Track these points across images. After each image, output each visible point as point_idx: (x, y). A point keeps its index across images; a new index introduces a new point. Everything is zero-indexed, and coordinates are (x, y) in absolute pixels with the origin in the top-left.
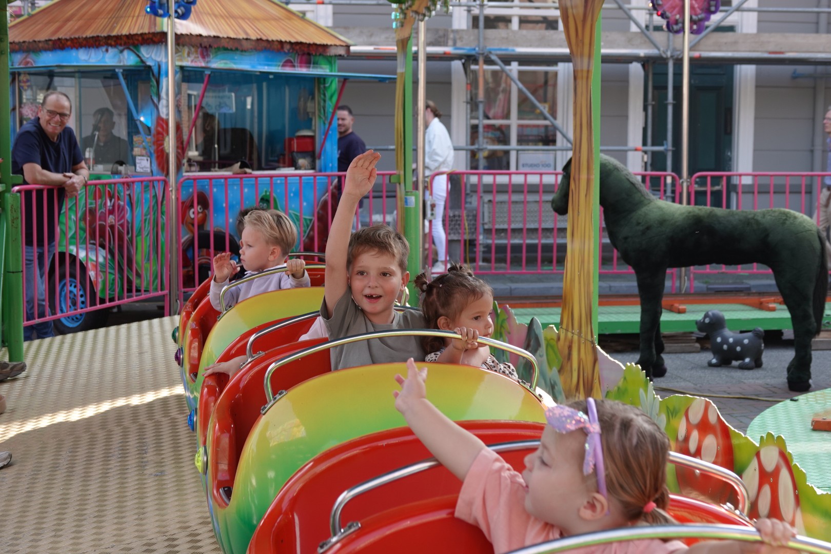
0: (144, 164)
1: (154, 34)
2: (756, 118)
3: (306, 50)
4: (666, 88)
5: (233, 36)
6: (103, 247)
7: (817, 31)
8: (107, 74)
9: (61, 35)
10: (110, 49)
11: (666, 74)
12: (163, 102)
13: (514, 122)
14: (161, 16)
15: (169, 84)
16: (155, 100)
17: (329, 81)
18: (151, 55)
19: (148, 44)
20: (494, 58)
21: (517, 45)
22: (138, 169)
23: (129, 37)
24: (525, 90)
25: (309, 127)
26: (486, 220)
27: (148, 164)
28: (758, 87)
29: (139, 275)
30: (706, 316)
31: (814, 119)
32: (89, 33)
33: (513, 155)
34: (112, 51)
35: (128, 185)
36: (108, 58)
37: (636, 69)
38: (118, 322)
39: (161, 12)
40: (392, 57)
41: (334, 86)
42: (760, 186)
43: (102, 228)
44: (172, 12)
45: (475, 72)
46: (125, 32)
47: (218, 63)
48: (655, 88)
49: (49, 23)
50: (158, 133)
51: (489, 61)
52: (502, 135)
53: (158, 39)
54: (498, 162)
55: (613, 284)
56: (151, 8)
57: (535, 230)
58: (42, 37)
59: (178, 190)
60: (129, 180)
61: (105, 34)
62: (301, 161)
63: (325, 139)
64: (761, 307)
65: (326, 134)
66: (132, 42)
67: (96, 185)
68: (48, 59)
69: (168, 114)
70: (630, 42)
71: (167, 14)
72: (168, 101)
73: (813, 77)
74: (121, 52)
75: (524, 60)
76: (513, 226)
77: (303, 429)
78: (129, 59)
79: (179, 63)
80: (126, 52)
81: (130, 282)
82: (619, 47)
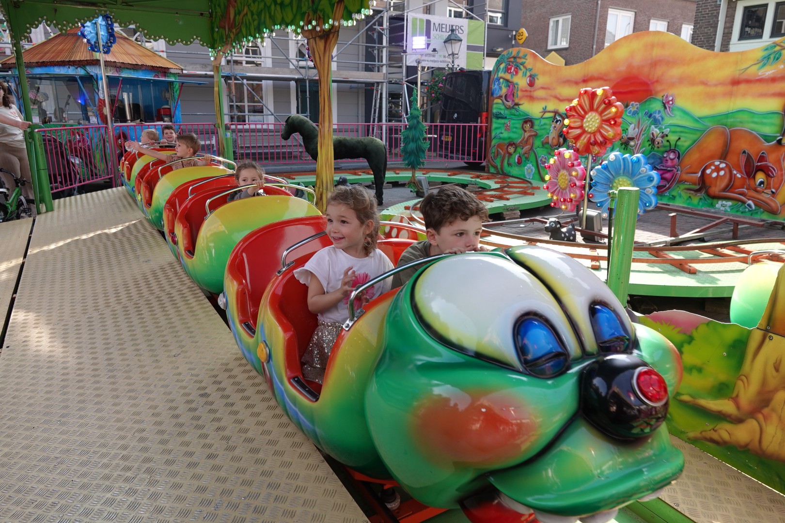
0: (94, 120)
1: (93, 60)
2: (338, 103)
3: (164, 70)
4: (306, 92)
5: (130, 63)
6: (77, 156)
7: (358, 71)
8: (71, 79)
9: (45, 59)
10: (70, 67)
11: (306, 86)
12: (101, 92)
13: (246, 104)
14: (96, 52)
15: (103, 84)
16: (97, 91)
17: (175, 83)
18: (92, 70)
19: (90, 65)
20: (238, 77)
21: (247, 73)
22: (91, 122)
23: (80, 61)
24: (250, 89)
25: (167, 104)
26: (239, 143)
27: (96, 120)
28: (338, 91)
29: (95, 167)
30: (340, 178)
31: (358, 104)
32: (59, 59)
33: (247, 117)
34: (72, 68)
35: (87, 129)
36: (70, 71)
37: (293, 83)
38: (96, 190)
39: (96, 50)
40: (212, 77)
41: (177, 86)
42: (339, 129)
43: (76, 148)
44: (101, 50)
45: (229, 83)
46: (78, 59)
47: (125, 74)
48: (301, 91)
49: (37, 54)
50: (100, 106)
51: (236, 79)
52: (241, 109)
53: (96, 63)
54: (242, 120)
55: (292, 167)
56: (91, 48)
57: (267, 146)
58: (34, 60)
59: (113, 131)
60: (87, 127)
61: (67, 60)
62: (166, 119)
63: (175, 109)
64: (355, 174)
65: (176, 107)
66: (81, 64)
67: (70, 129)
68: (38, 71)
69: (104, 97)
70: (291, 71)
71: (99, 51)
72: (103, 92)
73: (357, 88)
74: (77, 68)
75: (249, 78)
76: (252, 145)
77: (223, 226)
78: (81, 72)
79: (107, 74)
80: (79, 69)
81: (92, 171)
82: (287, 74)
